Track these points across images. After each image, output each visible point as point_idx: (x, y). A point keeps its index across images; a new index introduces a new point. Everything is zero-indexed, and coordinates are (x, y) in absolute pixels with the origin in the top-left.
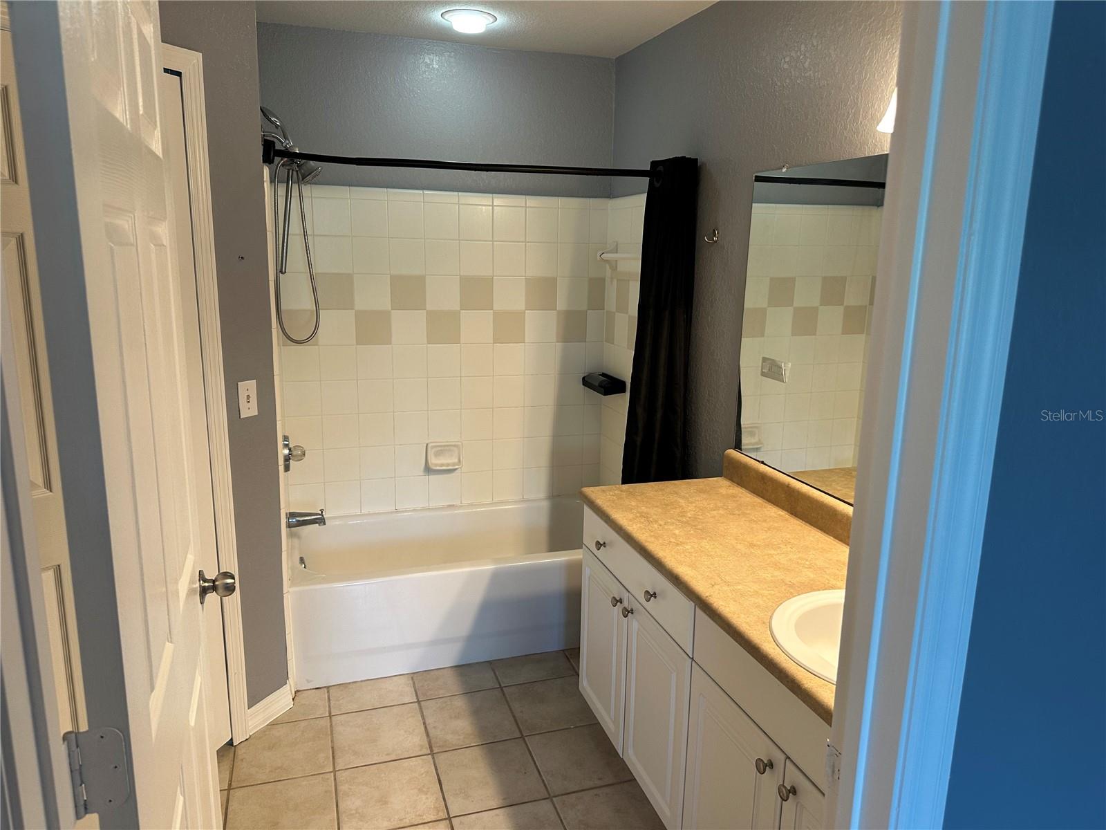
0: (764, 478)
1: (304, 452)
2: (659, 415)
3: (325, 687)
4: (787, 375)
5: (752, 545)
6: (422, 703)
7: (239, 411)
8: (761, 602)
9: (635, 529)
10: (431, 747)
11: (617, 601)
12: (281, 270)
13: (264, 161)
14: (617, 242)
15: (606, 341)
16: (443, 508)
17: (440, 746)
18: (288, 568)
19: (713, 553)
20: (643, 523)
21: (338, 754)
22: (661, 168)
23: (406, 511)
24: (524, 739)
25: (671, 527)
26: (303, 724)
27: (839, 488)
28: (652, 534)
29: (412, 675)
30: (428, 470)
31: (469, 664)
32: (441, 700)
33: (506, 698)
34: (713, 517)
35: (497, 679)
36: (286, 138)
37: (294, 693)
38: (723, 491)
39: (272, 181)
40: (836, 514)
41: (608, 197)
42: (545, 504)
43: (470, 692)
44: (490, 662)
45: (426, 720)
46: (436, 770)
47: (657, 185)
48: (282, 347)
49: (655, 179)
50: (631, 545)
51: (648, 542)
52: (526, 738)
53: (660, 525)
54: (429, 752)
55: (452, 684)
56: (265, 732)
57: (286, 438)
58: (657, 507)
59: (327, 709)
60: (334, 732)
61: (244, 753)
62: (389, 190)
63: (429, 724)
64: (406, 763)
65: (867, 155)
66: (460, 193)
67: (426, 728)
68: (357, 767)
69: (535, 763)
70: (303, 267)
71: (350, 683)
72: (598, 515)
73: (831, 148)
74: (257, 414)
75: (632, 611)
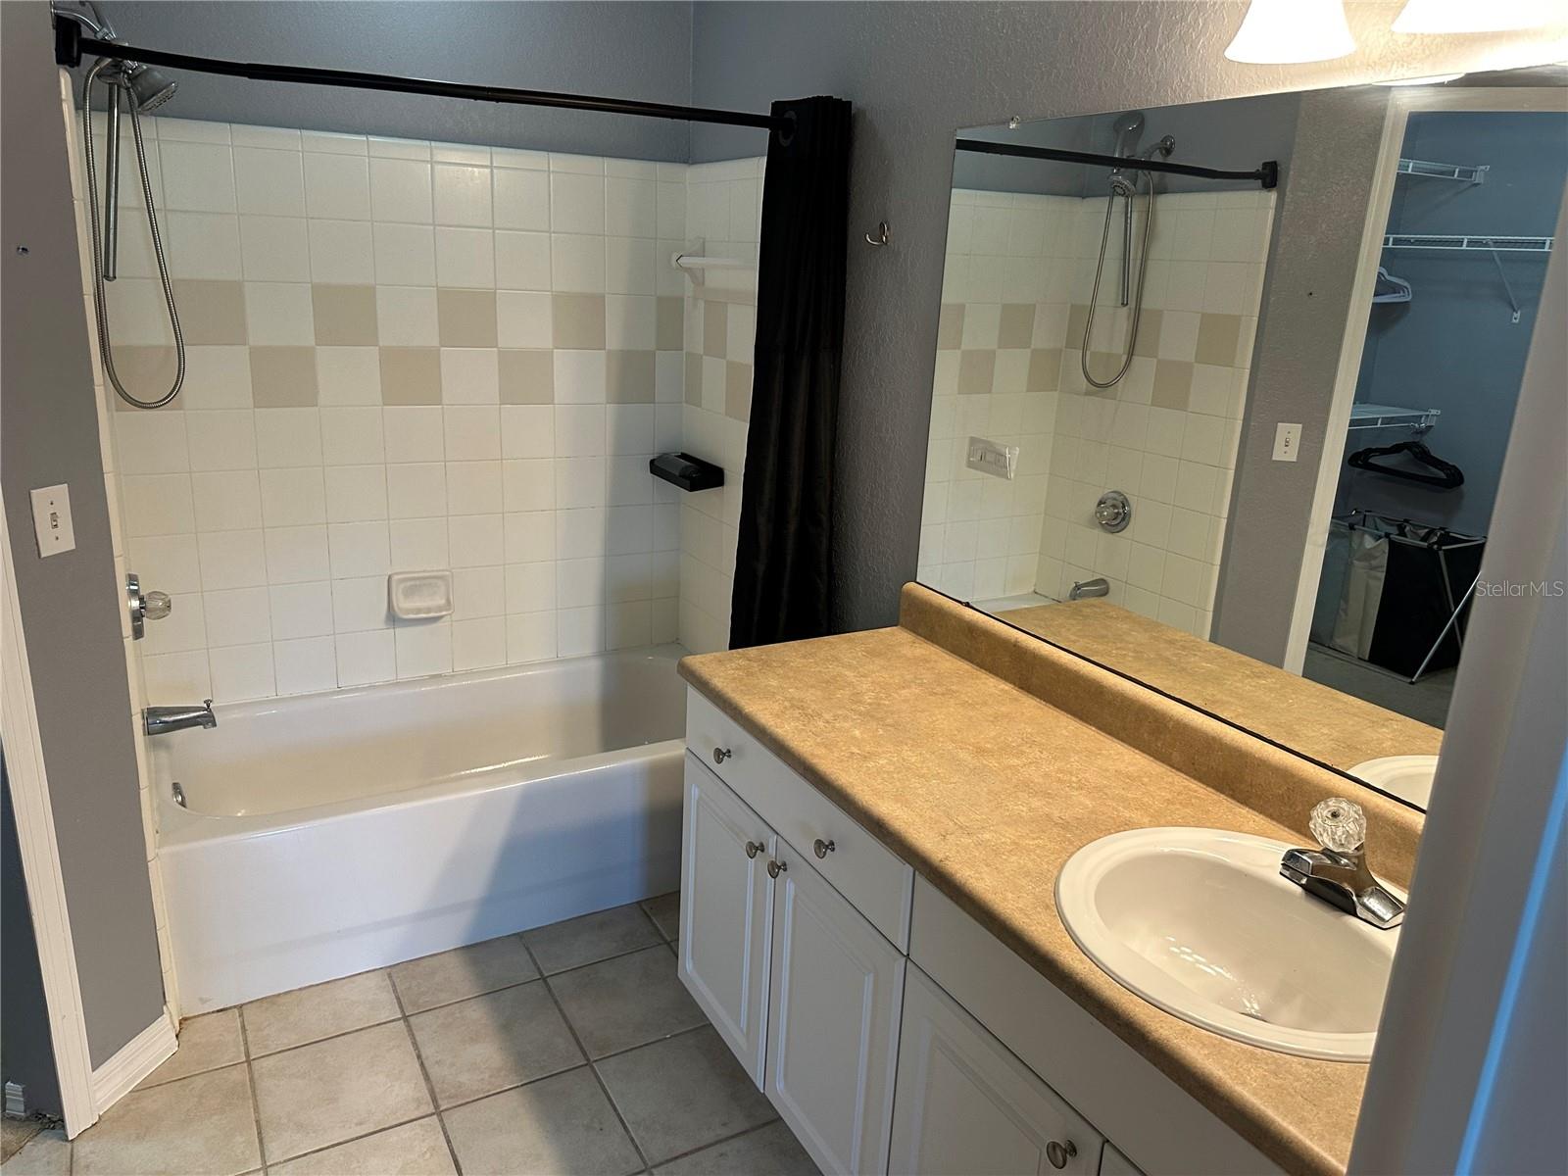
0: (972, 630)
1: (169, 601)
2: (792, 527)
3: (235, 1007)
4: (1013, 467)
5: (980, 751)
6: (412, 1019)
7: (37, 544)
8: (1030, 864)
9: (786, 730)
10: (434, 1100)
11: (755, 849)
12: (106, 272)
13: (60, 61)
14: (704, 239)
15: (687, 402)
16: (421, 681)
17: (450, 1097)
18: (153, 811)
19: (925, 771)
20: (798, 719)
21: (268, 1134)
22: (791, 114)
23: (357, 690)
24: (592, 1068)
25: (846, 725)
26: (200, 1082)
27: (1073, 638)
28: (819, 740)
29: (389, 970)
30: (393, 619)
31: (485, 942)
32: (446, 1010)
33: (553, 996)
34: (904, 701)
35: (536, 964)
36: (100, 21)
37: (177, 1025)
38: (907, 651)
39: (79, 106)
40: (1101, 693)
41: (685, 163)
42: (594, 666)
43: (491, 993)
44: (520, 936)
45: (422, 1050)
46: (449, 1142)
47: (785, 143)
48: (115, 414)
49: (780, 132)
50: (785, 761)
51: (817, 756)
52: (594, 1064)
53: (828, 722)
54: (432, 1109)
55: (460, 979)
56: (128, 1105)
57: (132, 579)
58: (812, 687)
59: (242, 1048)
60: (258, 1092)
61: (92, 1152)
62: (305, 132)
63: (427, 1058)
64: (393, 1136)
65: (1170, 104)
66: (433, 143)
67: (422, 1065)
68: (305, 1155)
69: (615, 1110)
70: (149, 267)
71: (279, 995)
72: (718, 705)
73: (1100, 88)
74: (74, 547)
75: (784, 867)
